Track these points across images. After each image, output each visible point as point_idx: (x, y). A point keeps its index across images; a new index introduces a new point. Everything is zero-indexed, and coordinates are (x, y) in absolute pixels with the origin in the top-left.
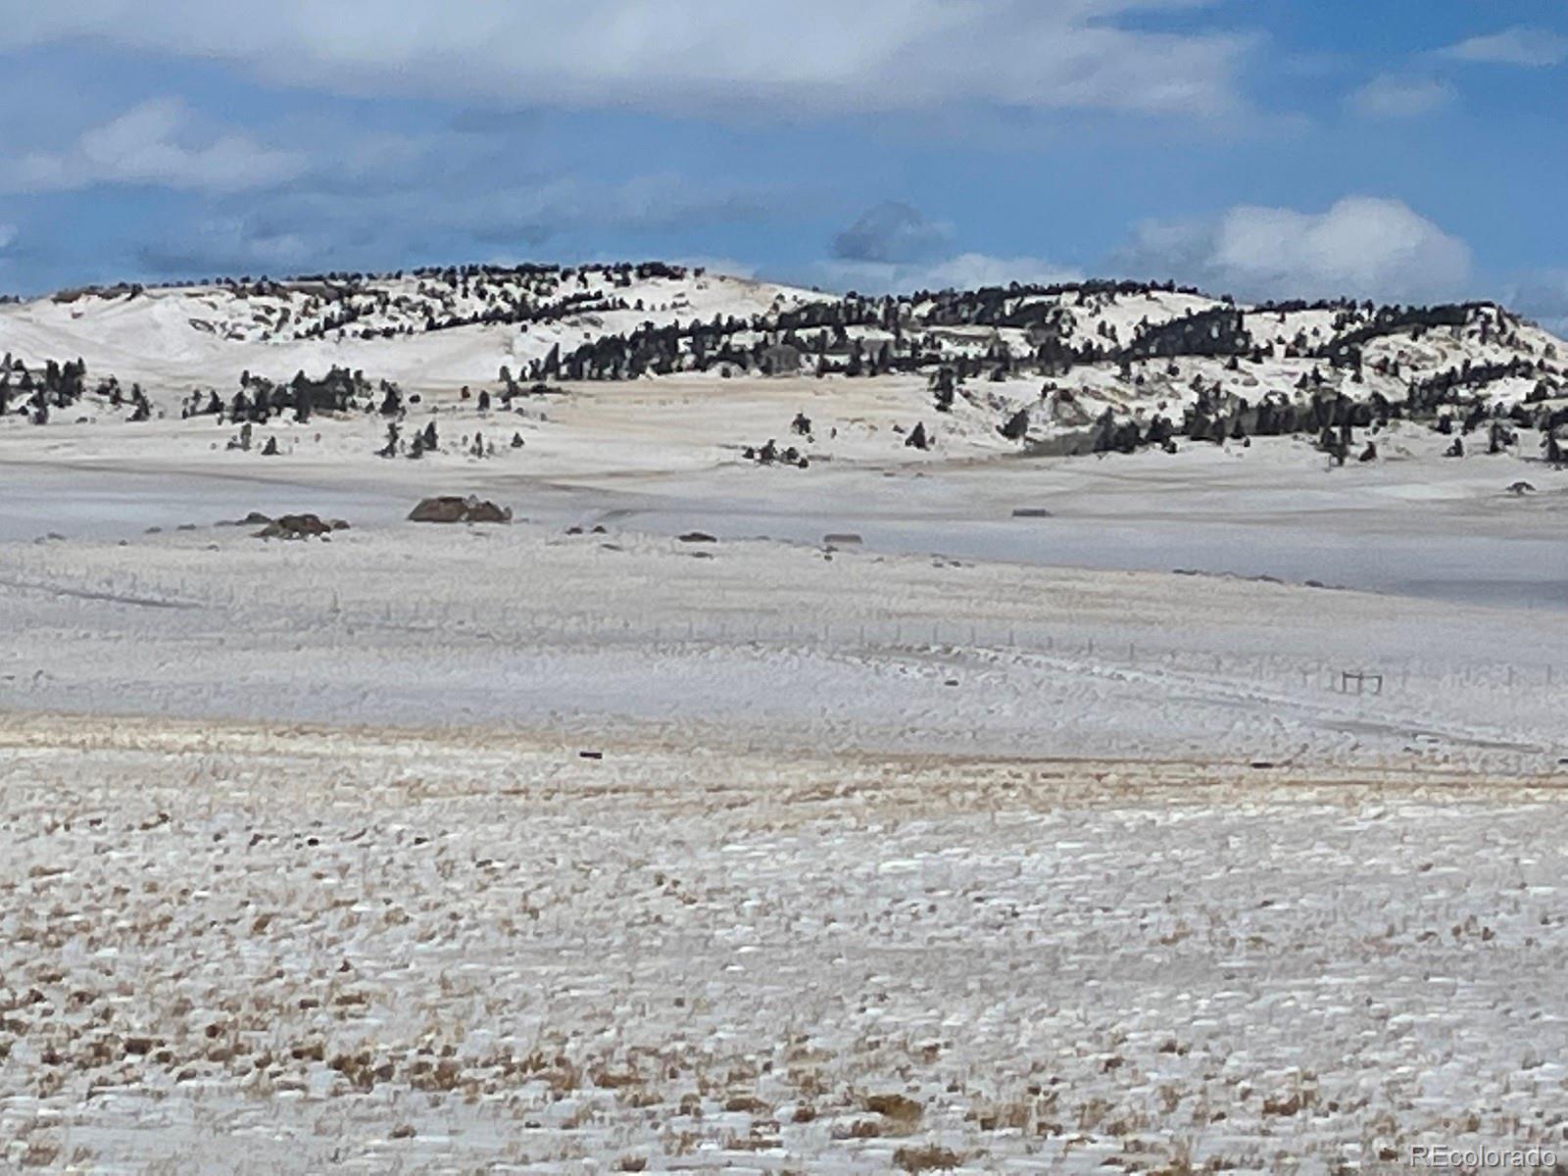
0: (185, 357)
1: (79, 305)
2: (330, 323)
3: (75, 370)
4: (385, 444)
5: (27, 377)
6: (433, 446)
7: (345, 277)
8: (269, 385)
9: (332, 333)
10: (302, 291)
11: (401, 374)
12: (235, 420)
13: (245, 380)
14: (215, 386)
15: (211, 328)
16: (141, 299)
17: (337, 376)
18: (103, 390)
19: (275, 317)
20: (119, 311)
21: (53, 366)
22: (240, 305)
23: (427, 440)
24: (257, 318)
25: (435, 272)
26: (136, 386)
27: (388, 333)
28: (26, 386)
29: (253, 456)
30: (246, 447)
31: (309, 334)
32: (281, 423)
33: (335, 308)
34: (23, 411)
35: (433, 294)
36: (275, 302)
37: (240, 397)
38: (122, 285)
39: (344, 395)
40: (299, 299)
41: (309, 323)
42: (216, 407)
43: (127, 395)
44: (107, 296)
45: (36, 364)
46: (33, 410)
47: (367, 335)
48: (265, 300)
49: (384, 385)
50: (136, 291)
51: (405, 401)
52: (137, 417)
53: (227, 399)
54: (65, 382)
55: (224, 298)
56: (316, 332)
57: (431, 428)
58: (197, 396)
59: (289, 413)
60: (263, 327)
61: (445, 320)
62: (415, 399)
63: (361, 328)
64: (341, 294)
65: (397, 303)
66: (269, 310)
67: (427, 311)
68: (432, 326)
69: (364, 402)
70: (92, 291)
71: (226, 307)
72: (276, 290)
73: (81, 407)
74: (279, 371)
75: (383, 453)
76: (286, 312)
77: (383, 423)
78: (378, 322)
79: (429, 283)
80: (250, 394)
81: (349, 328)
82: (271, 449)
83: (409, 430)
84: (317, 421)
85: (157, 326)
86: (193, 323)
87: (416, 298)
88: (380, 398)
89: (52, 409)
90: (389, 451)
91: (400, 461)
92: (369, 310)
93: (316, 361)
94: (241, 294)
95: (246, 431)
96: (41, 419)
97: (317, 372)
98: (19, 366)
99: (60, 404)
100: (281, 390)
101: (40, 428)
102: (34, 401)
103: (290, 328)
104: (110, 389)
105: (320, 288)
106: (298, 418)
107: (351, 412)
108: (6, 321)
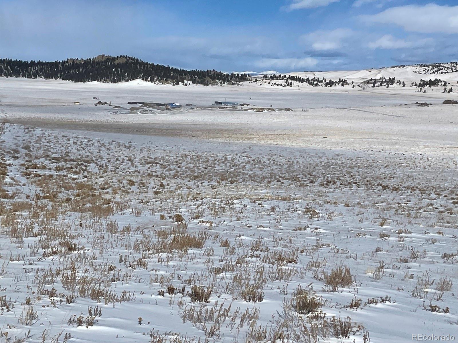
0: (412, 77)
1: (394, 69)
2: (436, 71)
3: (394, 79)
4: (444, 91)
5: (386, 80)
7: (438, 64)
8: (425, 81)
9: (436, 73)
10: (431, 66)
11: (447, 79)
12: (419, 87)
13: (421, 80)
14: (416, 81)
15: (416, 72)
16: (405, 67)
17: (436, 80)
18: (398, 82)
19: (427, 70)
20: (401, 69)
21: (390, 78)
22: (421, 68)
23: (451, 90)
24: (424, 71)
25: (454, 63)
26: (403, 82)
27: (445, 73)
29: (421, 93)
30: (421, 91)
31: (432, 73)
32: (427, 88)
33: (437, 69)
34: (385, 86)
35: (453, 66)
36: (427, 68)
37: (420, 83)
38: (402, 65)
39: (437, 83)
41: (432, 71)
42: (416, 85)
44: (399, 67)
45: (387, 78)
47: (442, 73)
48: (425, 68)
49: (444, 81)
51: (447, 84)
52: (403, 87)
53: (418, 84)
54: (392, 81)
55: (418, 67)
57: (451, 88)
58: (413, 83)
59: (428, 86)
61: (455, 70)
62: (449, 84)
64: (438, 66)
65: (447, 68)
67: (452, 69)
68: (453, 72)
69: (440, 84)
70: (397, 66)
71: (419, 69)
72: (427, 66)
73: (394, 85)
74: (427, 79)
75: (443, 92)
77: (443, 87)
78: (444, 71)
80: (422, 83)
81: (439, 72)
82: (425, 92)
83: (448, 88)
84: (432, 87)
85: (407, 72)
86: (413, 71)
87: (450, 67)
88: (443, 83)
89: (389, 85)
90: (444, 92)
91: (446, 94)
92: (442, 69)
93: (433, 78)
95: (421, 88)
96: (388, 87)
97: (433, 79)
98: (385, 78)
99: (391, 85)
100: (427, 82)
102: (387, 84)
103: (429, 72)
105: (434, 66)
106: (430, 87)
107: (438, 86)
108: (383, 71)
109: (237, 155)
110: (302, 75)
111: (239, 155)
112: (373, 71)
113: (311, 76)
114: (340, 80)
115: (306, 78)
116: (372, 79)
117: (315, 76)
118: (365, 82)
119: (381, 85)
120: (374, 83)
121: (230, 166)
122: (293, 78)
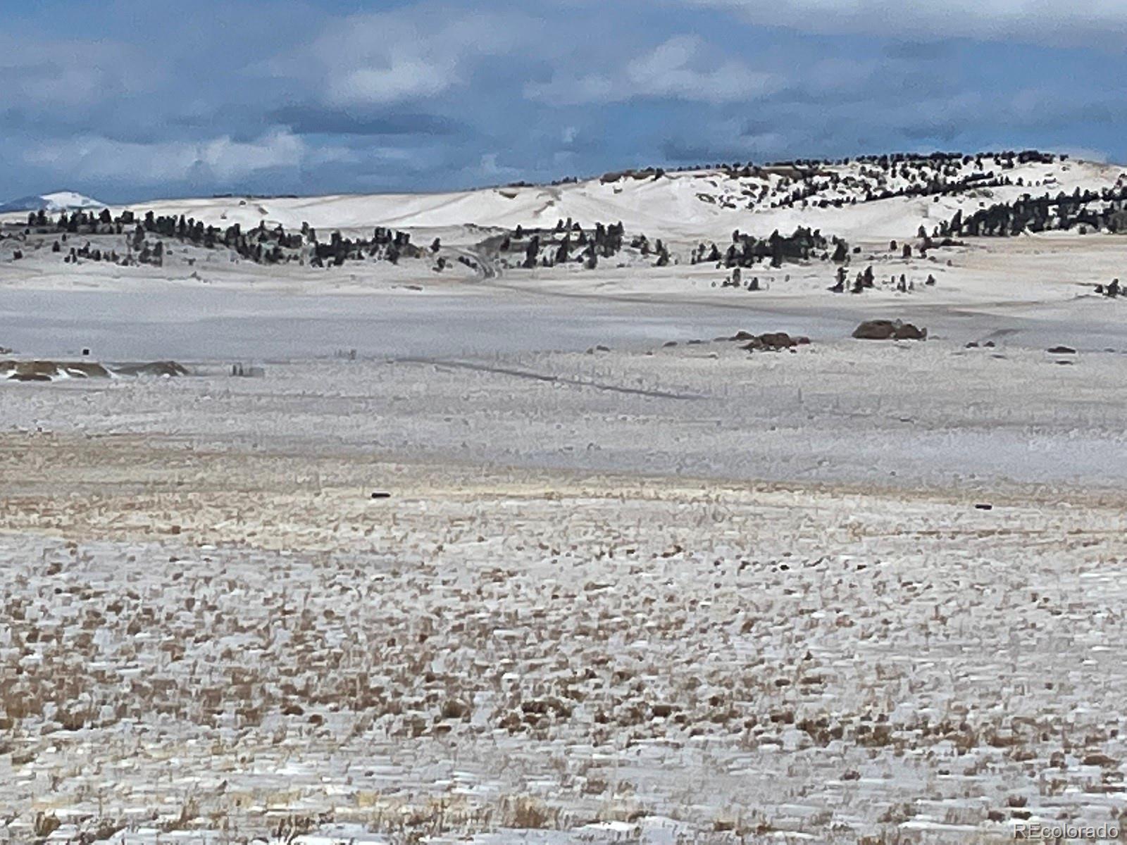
0: (693, 220)
1: (617, 185)
2: (796, 196)
3: (617, 230)
4: (835, 283)
5: (582, 235)
6: (870, 285)
7: (807, 163)
8: (753, 240)
9: (798, 203)
10: (777, 172)
11: (847, 232)
12: (729, 265)
13: (736, 236)
14: (715, 241)
15: (711, 200)
16: (663, 179)
17: (802, 234)
18: (635, 245)
19: (757, 192)
20: (647, 186)
21: (600, 227)
22: (733, 183)
24: (745, 193)
25: (872, 159)
26: (659, 242)
27: (838, 203)
28: (582, 241)
30: (736, 284)
31: (782, 203)
32: (762, 267)
33: (801, 186)
34: (580, 259)
35: (871, 174)
36: (758, 181)
37: (732, 249)
38: (650, 169)
39: (807, 248)
40: (775, 178)
41: (781, 196)
42: (715, 256)
43: (653, 248)
44: (636, 178)
45: (588, 225)
46: (586, 259)
47: (823, 204)
48: (751, 180)
49: (835, 241)
50: (659, 174)
51: (850, 252)
52: (659, 264)
53: (723, 251)
54: (608, 239)
55: (720, 179)
56: (787, 202)
57: (869, 271)
58: (702, 248)
59: (767, 260)
60: (749, 199)
61: (879, 193)
62: (857, 250)
63: (818, 199)
64: (805, 175)
65: (845, 182)
66: (754, 187)
67: (867, 187)
68: (870, 198)
69: (821, 253)
70: (627, 175)
71: (722, 185)
72: (758, 173)
73: (621, 256)
74: (761, 227)
75: (834, 289)
76: (765, 188)
77: (834, 268)
78: (831, 195)
79: (868, 167)
80: (739, 247)
81: (810, 199)
82: (754, 286)
83: (853, 273)
84: (788, 267)
85: (674, 198)
86: (700, 196)
87: (858, 178)
88: (832, 249)
89: (599, 258)
90: (838, 288)
92: (825, 186)
93: (786, 223)
94: (734, 176)
95: (737, 273)
96: (592, 265)
97: (787, 231)
98: (577, 227)
99: (606, 255)
100: (762, 243)
101: (590, 272)
102: (587, 252)
103: (767, 201)
104: (641, 243)
105: (791, 169)
106: (774, 264)
107: (811, 260)
108: (568, 195)
110: (206, 213)
112: (527, 197)
113: (248, 219)
114: (381, 236)
115: (224, 226)
116: (520, 232)
117: (266, 218)
118: (489, 243)
119: (562, 257)
120: (532, 249)
122: (166, 227)
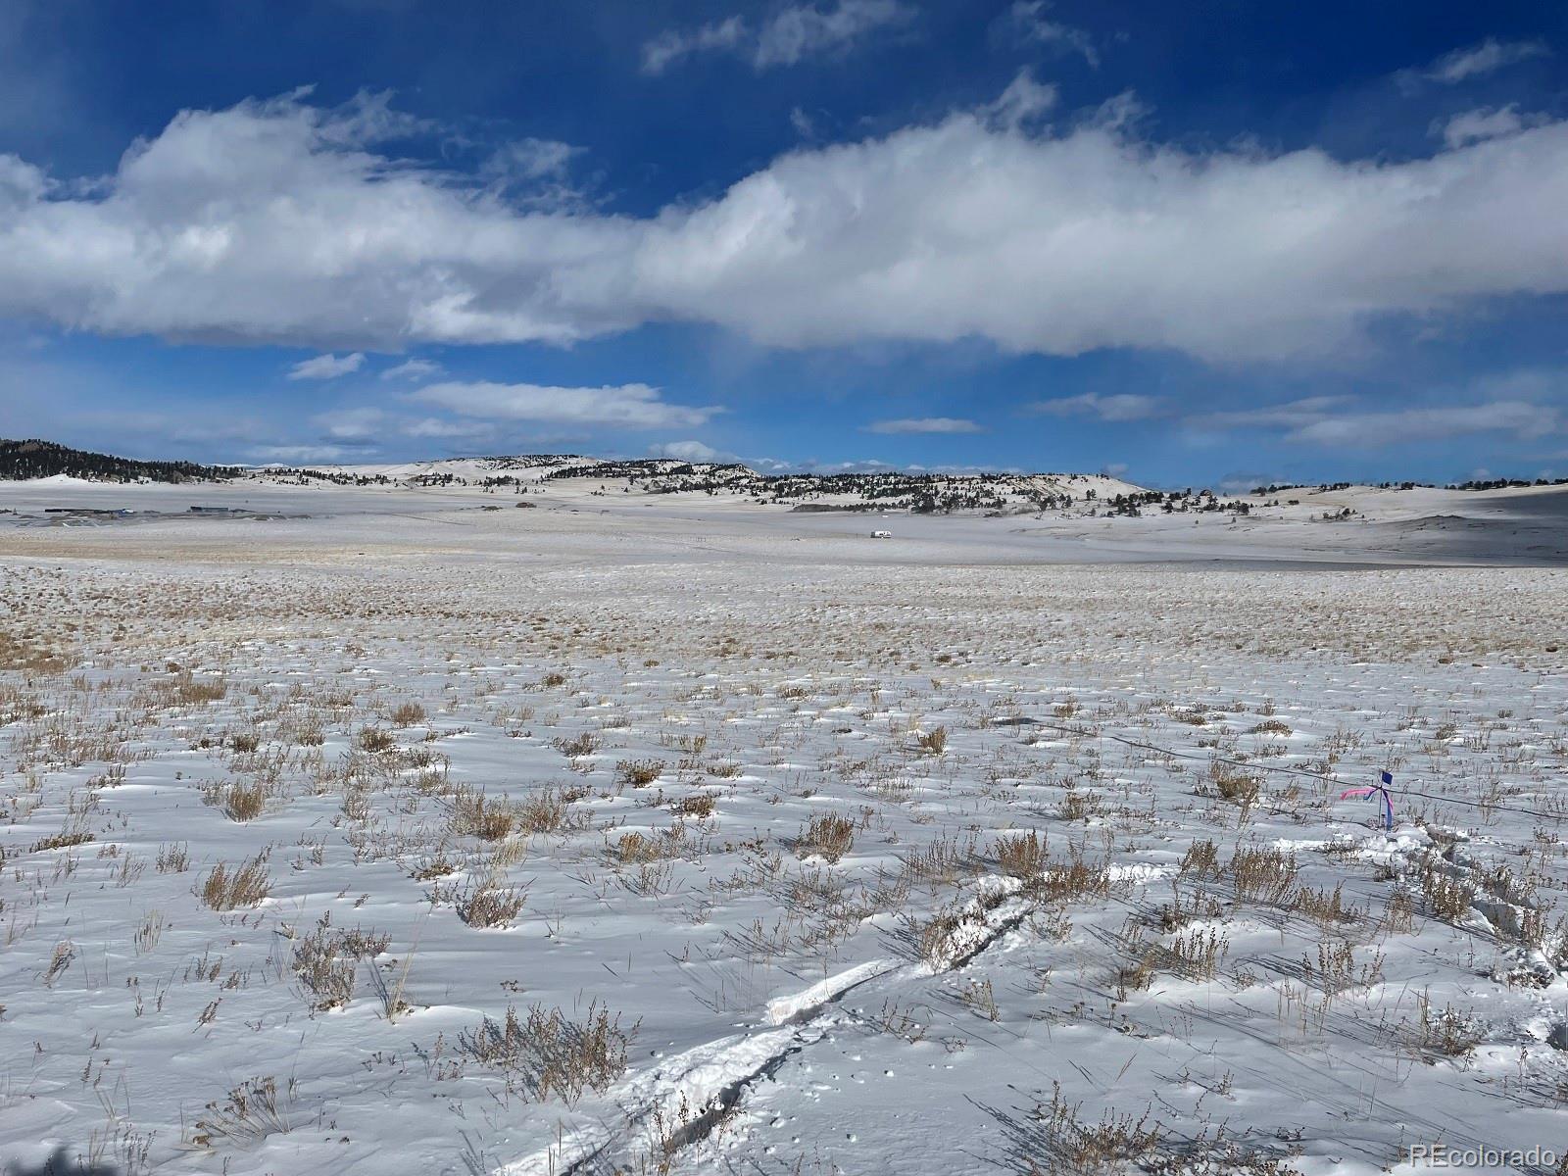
0: (474, 473)
1: (452, 462)
2: (504, 466)
3: (451, 476)
4: (516, 491)
5: (440, 477)
7: (508, 456)
8: (492, 479)
9: (506, 468)
10: (499, 459)
11: (520, 477)
12: (485, 486)
13: (487, 478)
14: (480, 479)
15: (480, 467)
16: (465, 461)
17: (506, 477)
18: (456, 480)
19: (493, 466)
20: (461, 463)
21: (446, 475)
22: (486, 462)
23: (525, 490)
24: (489, 465)
25: (526, 456)
26: (464, 479)
27: (517, 468)
29: (488, 494)
30: (487, 491)
31: (500, 468)
32: (494, 487)
33: (505, 464)
35: (526, 460)
36: (493, 462)
37: (486, 481)
38: (461, 458)
39: (508, 481)
40: (498, 461)
41: (500, 466)
42: (481, 483)
43: (462, 481)
44: (457, 460)
45: (442, 474)
46: (441, 484)
47: (513, 469)
48: (491, 461)
49: (516, 479)
50: (464, 459)
51: (521, 483)
52: (464, 485)
53: (483, 482)
54: (449, 478)
55: (482, 461)
56: (502, 468)
57: (526, 488)
58: (477, 481)
59: (496, 485)
60: (491, 467)
61: (528, 465)
63: (511, 467)
64: (507, 460)
65: (519, 462)
66: (492, 464)
67: (525, 463)
68: (526, 467)
69: (512, 482)
70: (454, 459)
71: (483, 463)
72: (493, 459)
73: (452, 483)
74: (494, 475)
75: (516, 493)
76: (495, 464)
77: (516, 487)
78: (515, 466)
79: (525, 458)
80: (488, 481)
81: (509, 467)
82: (492, 492)
83: (521, 488)
84: (502, 487)
85: (468, 466)
86: (476, 466)
87: (522, 461)
88: (515, 482)
91: (519, 495)
92: (513, 463)
93: (502, 474)
94: (486, 460)
95: (487, 488)
96: (443, 486)
97: (502, 477)
99: (447, 483)
100: (494, 480)
102: (442, 482)
103: (497, 467)
104: (458, 480)
105: (503, 459)
106: (498, 486)
107: (509, 485)
108: (436, 465)
109: (233, 581)
110: (323, 470)
111: (237, 581)
112: (423, 466)
113: (336, 472)
114: (378, 477)
115: (328, 473)
116: (421, 476)
118: (412, 479)
119: (434, 483)
120: (425, 481)
121: (225, 597)
122: (309, 474)
